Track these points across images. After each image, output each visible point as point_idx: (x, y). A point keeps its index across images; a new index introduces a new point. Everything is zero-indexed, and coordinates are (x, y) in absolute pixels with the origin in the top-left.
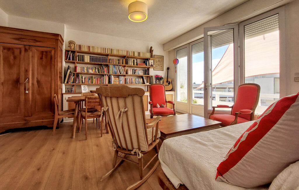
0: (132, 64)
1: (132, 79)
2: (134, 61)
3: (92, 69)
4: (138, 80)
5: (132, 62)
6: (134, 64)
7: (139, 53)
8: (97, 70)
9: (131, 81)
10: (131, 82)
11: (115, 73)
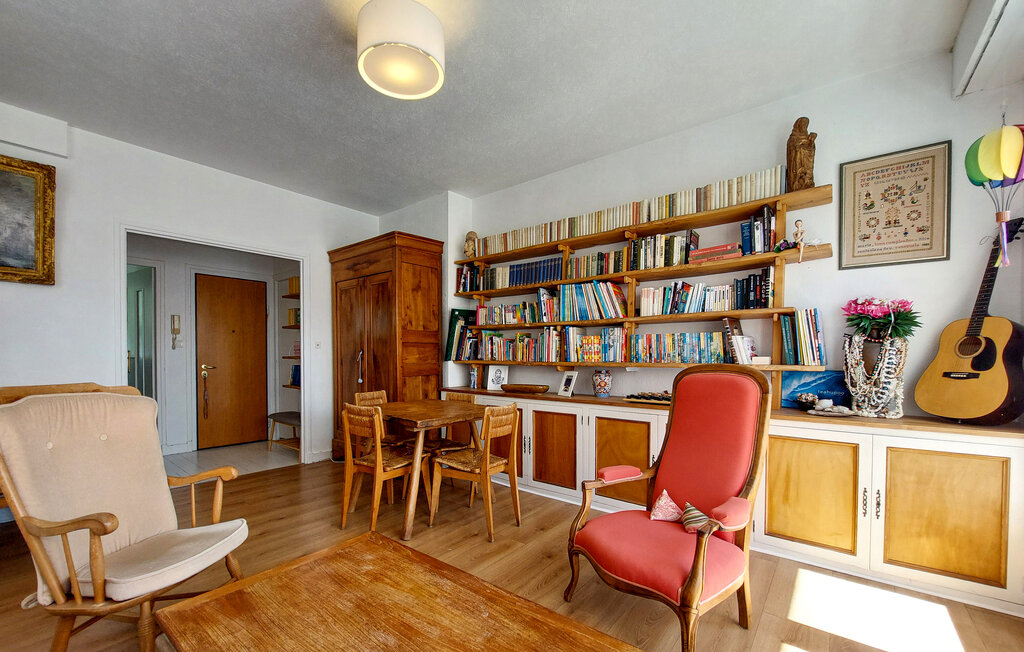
0: (660, 262)
1: (658, 337)
2: (669, 244)
3: (514, 311)
4: (695, 341)
5: (658, 250)
6: (668, 261)
7: (702, 195)
8: (527, 311)
9: (654, 346)
10: (654, 355)
11: (581, 318)
